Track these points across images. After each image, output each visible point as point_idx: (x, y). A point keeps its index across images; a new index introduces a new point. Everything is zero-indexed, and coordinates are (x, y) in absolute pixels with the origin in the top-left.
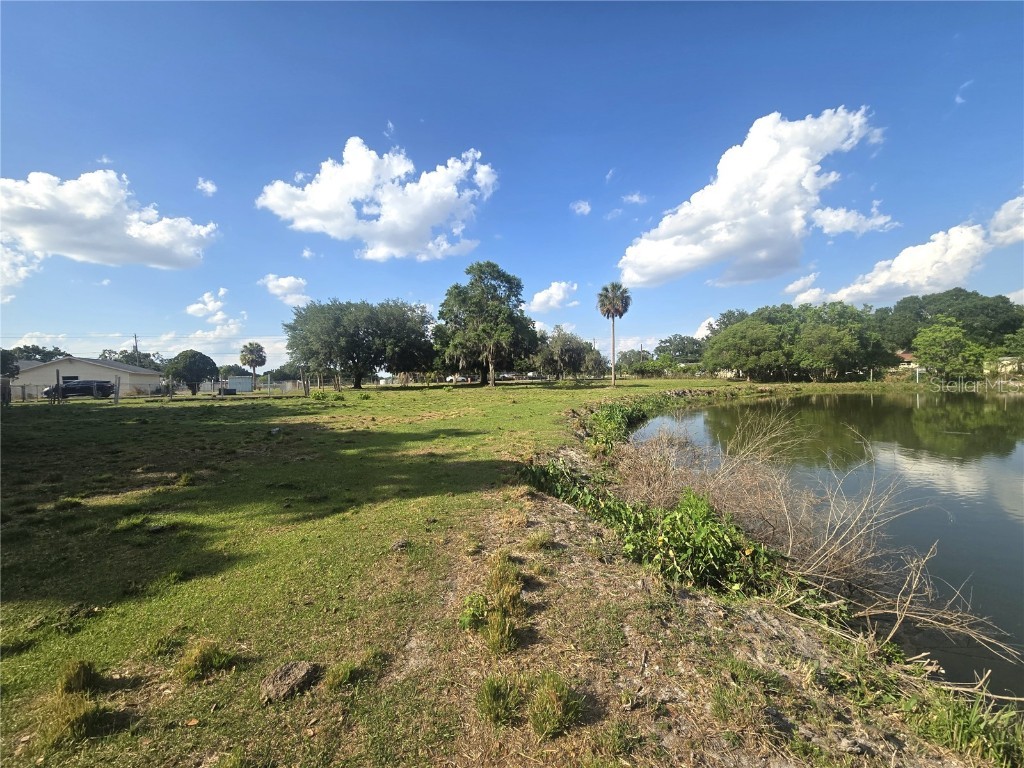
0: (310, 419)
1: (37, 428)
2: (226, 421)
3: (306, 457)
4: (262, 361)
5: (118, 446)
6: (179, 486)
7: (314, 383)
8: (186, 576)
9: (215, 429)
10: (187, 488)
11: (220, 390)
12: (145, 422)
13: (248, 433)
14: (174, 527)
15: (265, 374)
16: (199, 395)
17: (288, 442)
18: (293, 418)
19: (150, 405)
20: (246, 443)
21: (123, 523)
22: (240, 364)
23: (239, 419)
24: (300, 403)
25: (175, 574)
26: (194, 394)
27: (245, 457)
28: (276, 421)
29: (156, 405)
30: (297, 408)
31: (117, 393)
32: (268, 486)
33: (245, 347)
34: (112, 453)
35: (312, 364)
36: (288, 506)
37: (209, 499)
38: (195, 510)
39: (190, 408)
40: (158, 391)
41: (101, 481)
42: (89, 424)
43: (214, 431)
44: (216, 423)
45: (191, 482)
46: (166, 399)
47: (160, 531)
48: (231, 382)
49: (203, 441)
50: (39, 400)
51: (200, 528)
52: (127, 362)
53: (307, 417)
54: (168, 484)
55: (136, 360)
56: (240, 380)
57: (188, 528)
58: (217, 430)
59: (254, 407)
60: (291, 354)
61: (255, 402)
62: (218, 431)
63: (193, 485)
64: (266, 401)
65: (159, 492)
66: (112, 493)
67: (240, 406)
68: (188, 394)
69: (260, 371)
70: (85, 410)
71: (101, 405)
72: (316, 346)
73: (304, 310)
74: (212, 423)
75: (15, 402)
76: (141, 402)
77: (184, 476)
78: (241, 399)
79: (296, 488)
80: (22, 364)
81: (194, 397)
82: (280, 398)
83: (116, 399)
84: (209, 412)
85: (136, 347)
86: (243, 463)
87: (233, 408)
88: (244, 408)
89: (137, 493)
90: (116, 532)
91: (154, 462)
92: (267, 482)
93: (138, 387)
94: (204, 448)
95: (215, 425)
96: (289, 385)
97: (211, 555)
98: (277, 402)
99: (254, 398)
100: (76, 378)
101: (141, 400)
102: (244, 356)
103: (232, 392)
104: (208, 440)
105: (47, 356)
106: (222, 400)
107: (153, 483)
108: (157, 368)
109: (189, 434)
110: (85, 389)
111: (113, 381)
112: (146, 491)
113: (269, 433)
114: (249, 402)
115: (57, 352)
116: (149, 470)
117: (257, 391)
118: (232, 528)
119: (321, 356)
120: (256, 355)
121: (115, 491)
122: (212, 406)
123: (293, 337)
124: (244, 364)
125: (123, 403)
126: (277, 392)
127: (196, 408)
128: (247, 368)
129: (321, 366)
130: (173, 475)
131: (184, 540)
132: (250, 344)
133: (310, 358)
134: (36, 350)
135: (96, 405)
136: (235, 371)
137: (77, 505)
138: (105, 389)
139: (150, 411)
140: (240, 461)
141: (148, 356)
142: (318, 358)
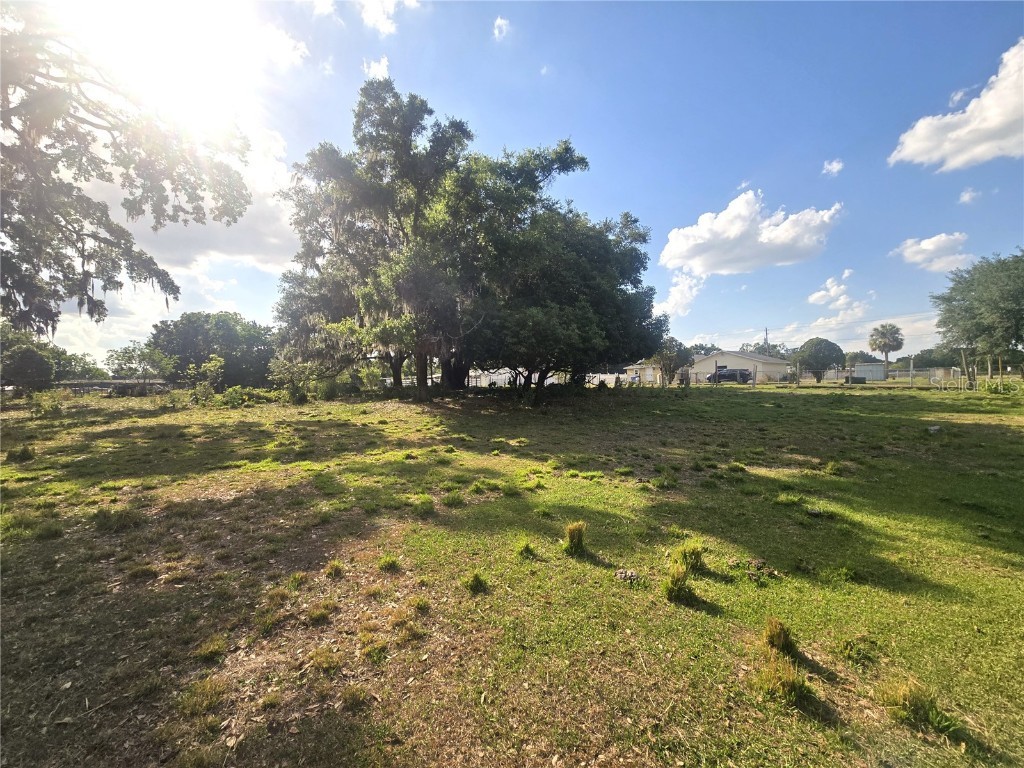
0: (992, 420)
1: (707, 405)
2: (860, 412)
3: (1000, 474)
4: (898, 345)
5: (762, 425)
6: (826, 472)
7: (984, 371)
8: (858, 578)
9: (851, 419)
10: (834, 477)
11: (847, 378)
12: (779, 406)
13: (894, 427)
14: (831, 517)
15: (899, 360)
16: (824, 383)
17: (960, 447)
18: (956, 415)
19: (780, 391)
20: (894, 439)
21: (783, 497)
22: (868, 350)
23: (876, 411)
24: (962, 397)
25: (844, 570)
26: (819, 381)
27: (896, 456)
28: (930, 417)
29: (786, 391)
30: (959, 403)
31: (754, 379)
32: (942, 500)
33: (876, 330)
34: (760, 430)
35: (980, 345)
36: (986, 537)
37: (862, 495)
38: (849, 503)
39: (818, 395)
40: (784, 379)
41: (757, 453)
42: (738, 404)
43: (850, 422)
44: (849, 412)
45: (839, 472)
46: (794, 385)
47: (818, 515)
48: (859, 371)
49: (841, 430)
50: (704, 385)
51: (860, 526)
52: (759, 353)
53: (982, 416)
54: (815, 469)
55: (766, 351)
56: (870, 368)
57: (846, 522)
58: (852, 421)
59: (892, 399)
60: (944, 333)
61: (891, 392)
62: (854, 422)
63: (840, 475)
64: (907, 392)
65: (806, 474)
66: (766, 466)
67: (874, 396)
68: (813, 381)
69: (893, 356)
70: (733, 393)
71: (743, 389)
72: (989, 318)
73: (968, 272)
74: (844, 412)
75: (693, 385)
76: (771, 388)
77: (831, 464)
78: (873, 389)
79: (993, 514)
80: (696, 357)
81: (819, 385)
82: (927, 389)
83: (754, 384)
84: (839, 401)
85: (766, 340)
86: (895, 463)
87: (866, 398)
88: (880, 398)
89: (787, 471)
90: (778, 503)
91: (796, 445)
92: (940, 495)
93: (768, 374)
94: (844, 439)
95: (849, 415)
96: (939, 373)
97: (882, 563)
98: (924, 394)
99: (890, 388)
100: (725, 367)
101: (773, 386)
102: (875, 341)
103: (861, 381)
104: (845, 430)
105: (708, 351)
106: (851, 388)
107: (801, 465)
108: (783, 357)
109: (824, 421)
110: (731, 376)
111: (751, 370)
112: (795, 471)
113: (925, 433)
114: (885, 393)
115: (713, 348)
116: (792, 451)
117: (890, 380)
118: (904, 540)
119: (998, 333)
120: (890, 339)
121: (769, 465)
122: (843, 395)
123: (949, 311)
124: (874, 350)
125: (759, 388)
126: (920, 381)
127: (824, 396)
128: (878, 355)
129: (998, 346)
130: (816, 461)
131: (846, 534)
132: (883, 326)
133: (977, 337)
134: (702, 347)
135: (739, 389)
136: (862, 358)
137: (742, 470)
138: (744, 377)
139: (783, 396)
140: (890, 459)
141: (775, 346)
142: (992, 336)
